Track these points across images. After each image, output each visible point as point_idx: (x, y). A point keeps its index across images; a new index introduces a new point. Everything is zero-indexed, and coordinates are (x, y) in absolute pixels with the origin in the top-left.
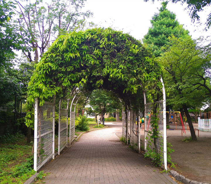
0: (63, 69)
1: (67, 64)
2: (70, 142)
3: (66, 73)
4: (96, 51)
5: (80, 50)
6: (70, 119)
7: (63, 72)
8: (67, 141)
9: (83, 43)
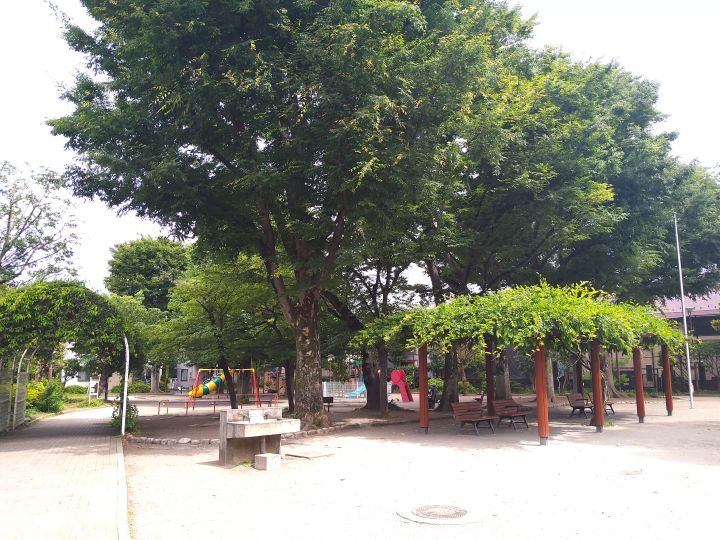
0: (11, 330)
1: (16, 325)
2: (14, 426)
3: (14, 334)
4: (50, 313)
5: (32, 310)
6: (16, 386)
7: (10, 333)
8: (8, 421)
9: (35, 304)
